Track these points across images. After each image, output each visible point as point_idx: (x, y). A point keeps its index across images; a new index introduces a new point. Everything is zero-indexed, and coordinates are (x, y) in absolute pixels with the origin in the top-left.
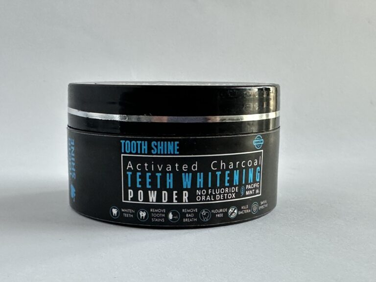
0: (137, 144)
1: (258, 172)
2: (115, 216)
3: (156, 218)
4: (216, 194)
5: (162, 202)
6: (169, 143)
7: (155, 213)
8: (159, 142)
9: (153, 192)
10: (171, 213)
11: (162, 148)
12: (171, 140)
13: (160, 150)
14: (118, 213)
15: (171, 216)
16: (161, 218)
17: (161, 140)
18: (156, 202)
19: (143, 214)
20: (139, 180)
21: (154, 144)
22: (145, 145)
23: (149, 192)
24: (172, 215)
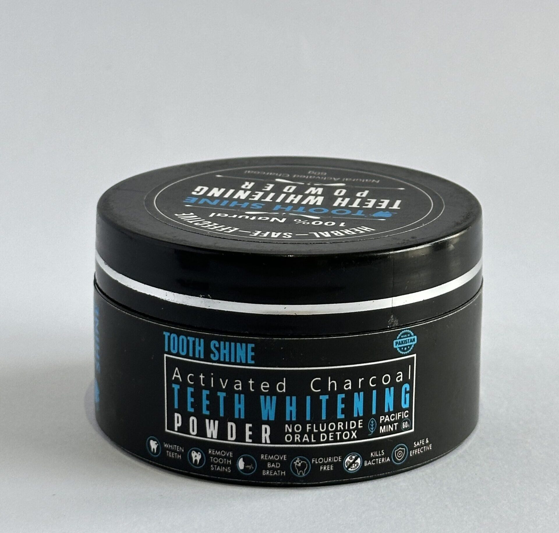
0: (188, 342)
1: (406, 392)
2: (153, 453)
3: (218, 464)
4: (320, 433)
5: (227, 440)
6: (238, 345)
7: (216, 456)
8: (222, 343)
9: (212, 421)
10: (241, 460)
11: (227, 351)
12: (241, 341)
13: (225, 355)
14: (158, 448)
15: (241, 464)
16: (226, 466)
17: (226, 340)
18: (217, 439)
19: (196, 456)
20: (190, 400)
21: (215, 345)
22: (200, 345)
23: (207, 421)
24: (243, 463)
